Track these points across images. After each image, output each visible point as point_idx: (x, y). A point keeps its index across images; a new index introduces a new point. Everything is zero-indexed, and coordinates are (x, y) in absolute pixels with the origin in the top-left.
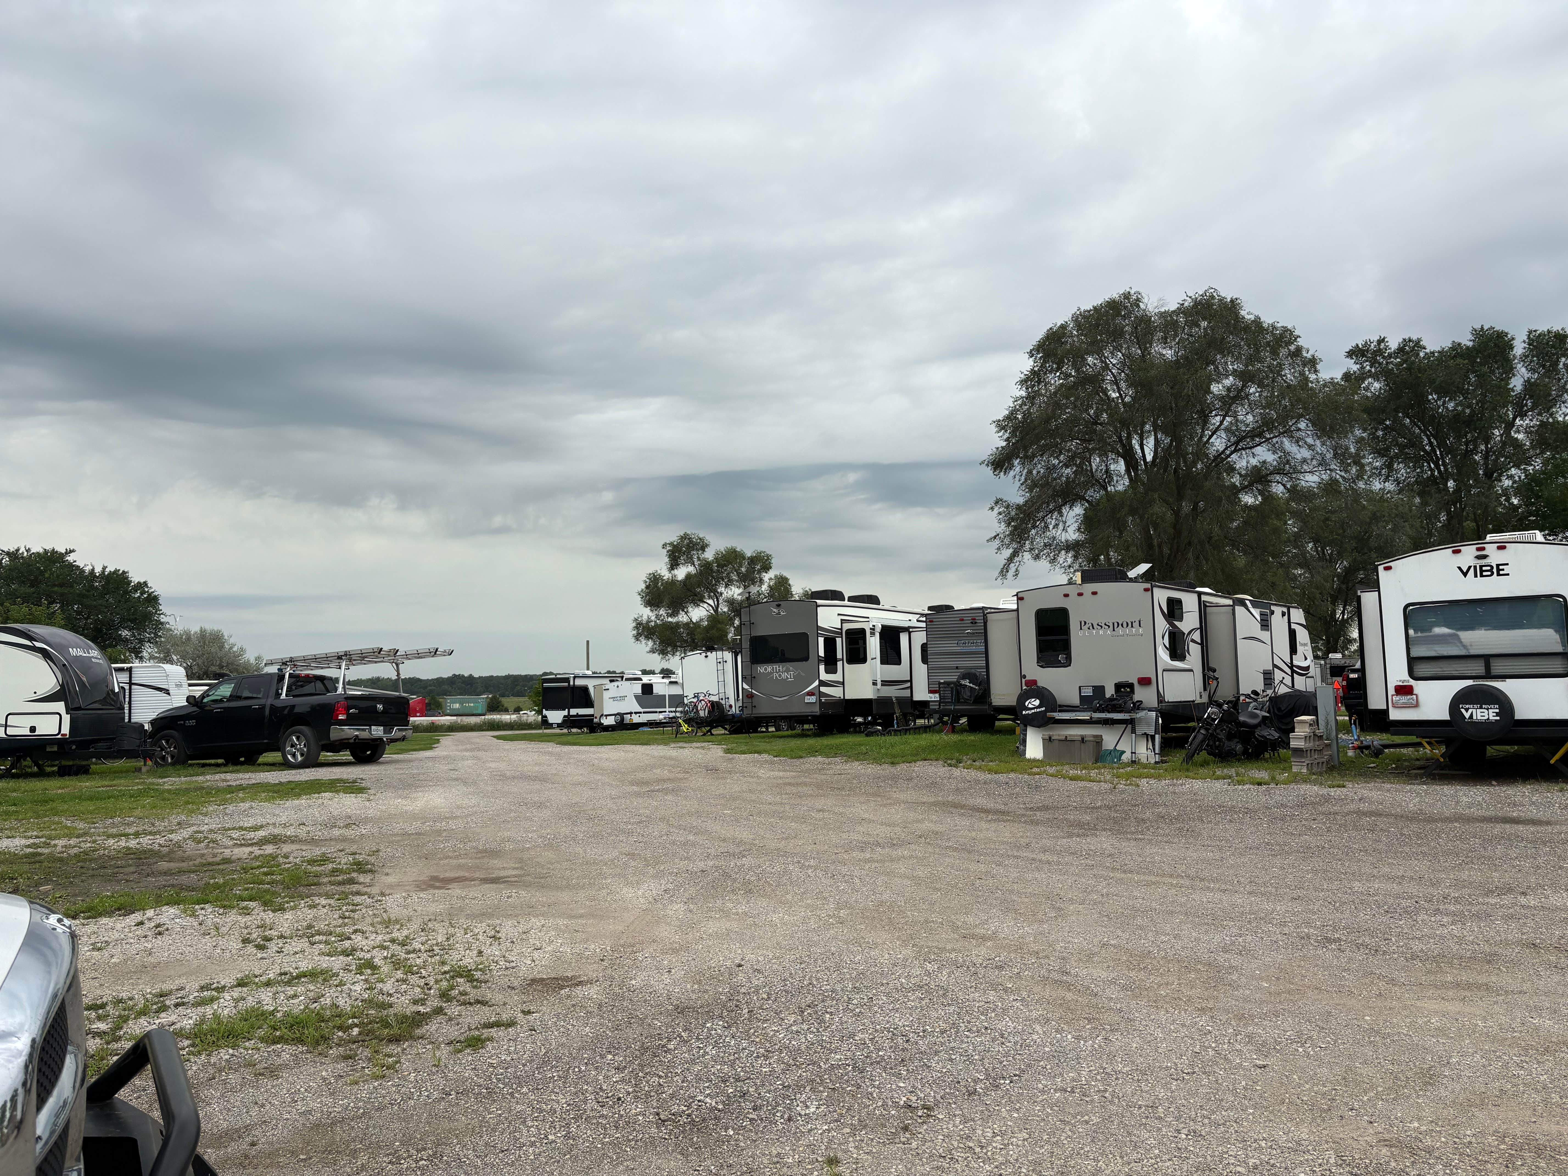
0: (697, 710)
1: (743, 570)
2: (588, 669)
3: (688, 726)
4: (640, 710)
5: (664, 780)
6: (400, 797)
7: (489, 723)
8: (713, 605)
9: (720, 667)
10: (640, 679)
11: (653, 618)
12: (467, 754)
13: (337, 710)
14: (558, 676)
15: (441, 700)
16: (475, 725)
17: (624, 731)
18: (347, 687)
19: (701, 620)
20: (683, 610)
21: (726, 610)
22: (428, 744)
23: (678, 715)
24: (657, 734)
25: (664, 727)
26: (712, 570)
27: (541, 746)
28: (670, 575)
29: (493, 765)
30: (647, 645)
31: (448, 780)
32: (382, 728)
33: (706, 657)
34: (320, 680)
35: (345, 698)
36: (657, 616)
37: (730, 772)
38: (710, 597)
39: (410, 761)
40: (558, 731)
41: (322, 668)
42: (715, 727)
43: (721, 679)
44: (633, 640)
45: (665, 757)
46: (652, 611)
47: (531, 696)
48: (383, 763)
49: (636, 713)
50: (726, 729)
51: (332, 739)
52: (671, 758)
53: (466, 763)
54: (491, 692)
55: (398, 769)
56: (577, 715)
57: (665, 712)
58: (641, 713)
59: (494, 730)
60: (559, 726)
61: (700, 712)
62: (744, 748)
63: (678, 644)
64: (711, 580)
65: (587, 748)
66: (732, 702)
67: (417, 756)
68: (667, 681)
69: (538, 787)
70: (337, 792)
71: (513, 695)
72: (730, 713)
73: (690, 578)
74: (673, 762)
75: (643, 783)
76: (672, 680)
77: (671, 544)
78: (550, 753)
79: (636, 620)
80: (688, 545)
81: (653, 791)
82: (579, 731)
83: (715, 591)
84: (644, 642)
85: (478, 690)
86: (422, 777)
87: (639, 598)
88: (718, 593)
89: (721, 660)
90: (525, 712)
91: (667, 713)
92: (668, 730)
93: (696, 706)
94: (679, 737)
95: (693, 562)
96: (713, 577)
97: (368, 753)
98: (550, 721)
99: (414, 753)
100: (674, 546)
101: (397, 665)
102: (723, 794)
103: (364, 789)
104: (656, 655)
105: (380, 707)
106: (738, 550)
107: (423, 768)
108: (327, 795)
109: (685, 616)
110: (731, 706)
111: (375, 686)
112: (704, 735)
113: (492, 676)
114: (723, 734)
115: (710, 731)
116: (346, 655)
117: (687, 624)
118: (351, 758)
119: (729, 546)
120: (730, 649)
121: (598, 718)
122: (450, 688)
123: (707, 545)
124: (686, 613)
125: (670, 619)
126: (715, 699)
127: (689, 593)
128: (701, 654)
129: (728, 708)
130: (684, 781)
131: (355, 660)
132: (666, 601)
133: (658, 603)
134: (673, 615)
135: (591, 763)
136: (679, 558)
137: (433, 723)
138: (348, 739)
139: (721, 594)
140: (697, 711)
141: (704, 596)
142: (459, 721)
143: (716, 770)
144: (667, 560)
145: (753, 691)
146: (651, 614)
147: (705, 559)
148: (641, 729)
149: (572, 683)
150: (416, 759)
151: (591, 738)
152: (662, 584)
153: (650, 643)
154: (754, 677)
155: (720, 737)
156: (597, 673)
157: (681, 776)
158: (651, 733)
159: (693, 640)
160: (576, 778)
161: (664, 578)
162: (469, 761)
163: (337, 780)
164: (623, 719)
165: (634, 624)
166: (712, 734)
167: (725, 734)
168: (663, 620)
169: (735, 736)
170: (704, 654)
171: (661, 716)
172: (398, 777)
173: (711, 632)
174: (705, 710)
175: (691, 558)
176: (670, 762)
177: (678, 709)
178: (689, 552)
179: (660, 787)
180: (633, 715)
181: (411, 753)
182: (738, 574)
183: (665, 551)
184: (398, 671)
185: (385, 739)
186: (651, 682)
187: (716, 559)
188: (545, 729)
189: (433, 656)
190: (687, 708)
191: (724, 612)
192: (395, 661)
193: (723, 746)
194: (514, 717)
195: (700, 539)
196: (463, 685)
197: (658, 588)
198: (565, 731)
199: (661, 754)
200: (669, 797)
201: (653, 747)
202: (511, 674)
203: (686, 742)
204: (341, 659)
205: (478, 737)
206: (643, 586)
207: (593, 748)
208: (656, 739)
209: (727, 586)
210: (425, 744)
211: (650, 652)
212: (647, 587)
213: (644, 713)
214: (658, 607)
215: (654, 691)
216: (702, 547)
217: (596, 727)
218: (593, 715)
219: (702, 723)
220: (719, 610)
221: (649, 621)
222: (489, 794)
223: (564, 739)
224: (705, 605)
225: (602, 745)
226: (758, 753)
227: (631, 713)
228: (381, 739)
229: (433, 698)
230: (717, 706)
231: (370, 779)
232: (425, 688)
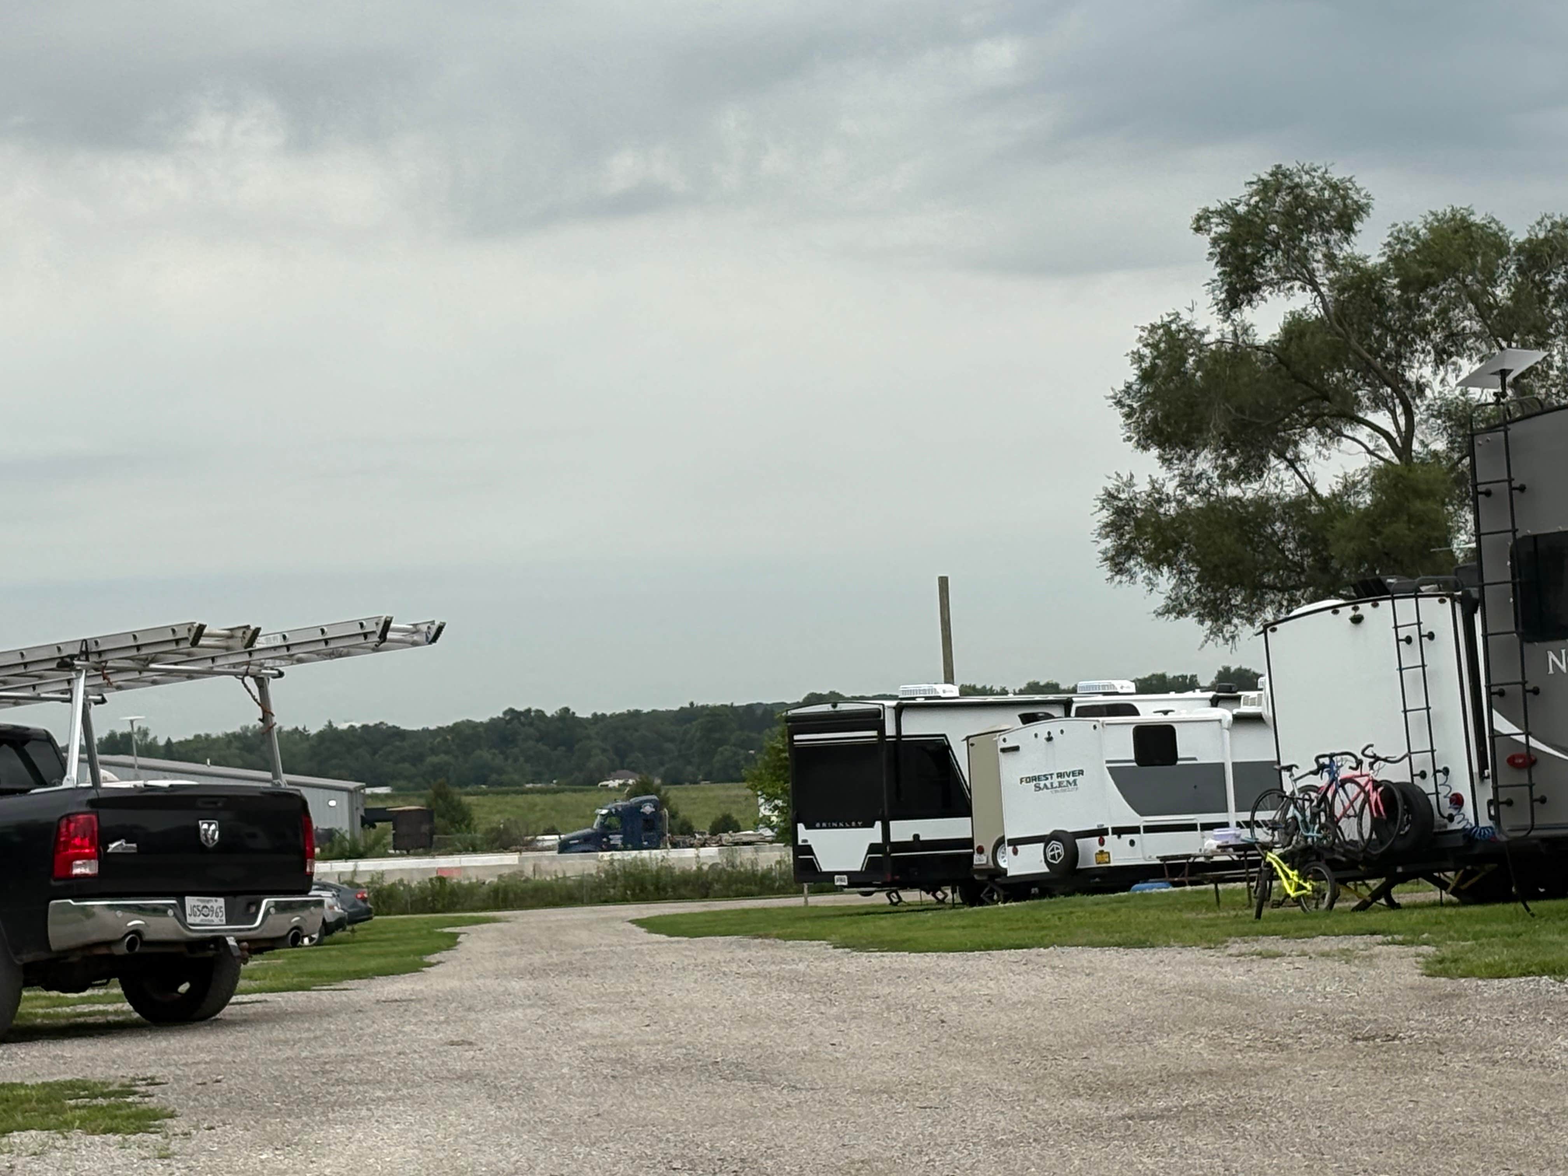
0: (1331, 815)
1: (1501, 293)
2: (949, 678)
3: (1303, 876)
4: (1131, 818)
5: (1189, 1078)
6: (270, 1142)
8: (1391, 429)
9: (1410, 655)
10: (1131, 710)
11: (1171, 488)
12: (516, 985)
13: (67, 844)
14: (843, 707)
15: (467, 800)
17: (1078, 898)
19: (1350, 487)
20: (1281, 455)
21: (1440, 445)
22: (412, 952)
23: (1262, 835)
24: (1193, 906)
26: (1380, 300)
27: (780, 953)
28: (1228, 328)
29: (593, 1025)
30: (1155, 586)
31: (438, 1080)
33: (1357, 620)
34: (11, 743)
35: (92, 803)
36: (1188, 482)
37: (1439, 1046)
38: (1379, 403)
39: (324, 1013)
40: (854, 899)
42: (1403, 879)
43: (1416, 701)
44: (1106, 571)
45: (1199, 991)
46: (1166, 461)
48: (231, 1023)
49: (1119, 831)
50: (1442, 885)
51: (55, 946)
52: (1224, 996)
53: (506, 1017)
54: (634, 770)
55: (278, 1042)
56: (917, 843)
57: (1225, 825)
58: (1135, 830)
59: (645, 900)
60: (856, 880)
61: (1343, 823)
62: (1499, 954)
64: (1381, 340)
65: (928, 960)
66: (1461, 784)
67: (353, 995)
68: (1225, 713)
69: (740, 1101)
70: (63, 1127)
71: (710, 777)
72: (1455, 826)
73: (1302, 335)
74: (1229, 1010)
75: (1111, 1085)
77: (1227, 213)
78: (798, 981)
79: (1111, 497)
80: (1289, 211)
81: (1145, 1117)
82: (930, 897)
83: (1398, 382)
84: (1143, 576)
85: (591, 765)
86: (351, 1071)
87: (1117, 416)
88: (1408, 384)
89: (1413, 632)
90: (745, 834)
91: (1232, 830)
92: (1232, 892)
93: (1325, 803)
94: (1271, 919)
95: (1312, 273)
96: (1387, 328)
97: (184, 988)
98: (825, 866)
99: (356, 983)
100: (1238, 221)
101: (261, 683)
102: (1402, 1128)
103: (155, 1115)
104: (1190, 621)
105: (210, 829)
106: (1477, 219)
107: (359, 1038)
108: (30, 1138)
109: (1288, 475)
110: (1457, 801)
112: (1364, 906)
113: (637, 713)
114: (1434, 905)
115: (1384, 892)
116: (85, 654)
117: (1298, 506)
118: (127, 1006)
119: (1443, 208)
120: (1445, 591)
121: (989, 851)
122: (499, 761)
123: (1360, 210)
124: (1293, 464)
125: (1232, 491)
126: (1397, 774)
127: (1300, 391)
128: (1335, 609)
129: (1447, 808)
130: (1264, 1079)
131: (119, 670)
132: (1217, 421)
133: (1190, 430)
134: (1243, 473)
135: (934, 1016)
136: (1258, 262)
137: (441, 880)
138: (108, 944)
139: (1421, 389)
140: (1333, 820)
141: (1357, 401)
142: (529, 871)
143: (1390, 1038)
144: (1213, 271)
145: (1534, 743)
146: (1161, 473)
147: (1353, 263)
148: (1140, 888)
149: (890, 730)
150: (344, 1008)
151: (958, 922)
152: (1199, 363)
153: (1166, 581)
154: (1536, 691)
155: (1416, 915)
156: (991, 692)
157: (1260, 1057)
158: (1168, 903)
159: (1323, 564)
160: (876, 1067)
161: (1207, 339)
162: (519, 1013)
163: (71, 1085)
164: (1073, 854)
165: (1106, 516)
166: (1393, 905)
167: (1441, 904)
168: (1207, 493)
169: (1476, 909)
170: (1347, 612)
171: (1210, 842)
172: (274, 1071)
174: (1359, 816)
175: (1303, 261)
176: (1219, 1011)
177: (1260, 816)
178: (1295, 239)
179: (1173, 1101)
180: (1110, 839)
181: (346, 984)
182: (1483, 311)
183: (1205, 240)
184: (264, 703)
185: (231, 941)
186: (1170, 717)
187: (1395, 259)
189: (376, 649)
190: (1292, 812)
191: (1435, 454)
192: (253, 669)
193: (1425, 949)
194: (710, 854)
195: (1334, 187)
196: (541, 747)
197: (1187, 379)
198: (880, 898)
199: (1190, 979)
200: (1204, 1140)
201: (1162, 954)
202: (699, 703)
203: (1285, 935)
204: (71, 667)
205: (587, 926)
206: (1131, 374)
207: (950, 961)
208: (1186, 925)
209: (1442, 357)
210: (400, 954)
211: (1167, 610)
212: (1146, 376)
213: (1149, 829)
214: (1189, 445)
215: (1183, 751)
216: (1341, 216)
217: (982, 884)
218: (968, 843)
219: (1352, 864)
220: (1416, 446)
221: (1158, 497)
222: (570, 1130)
223: (868, 927)
224: (1363, 433)
225: (988, 948)
226: (1552, 972)
227: (1101, 833)
228: (219, 941)
229: (441, 794)
230: (1406, 800)
231: (177, 1079)
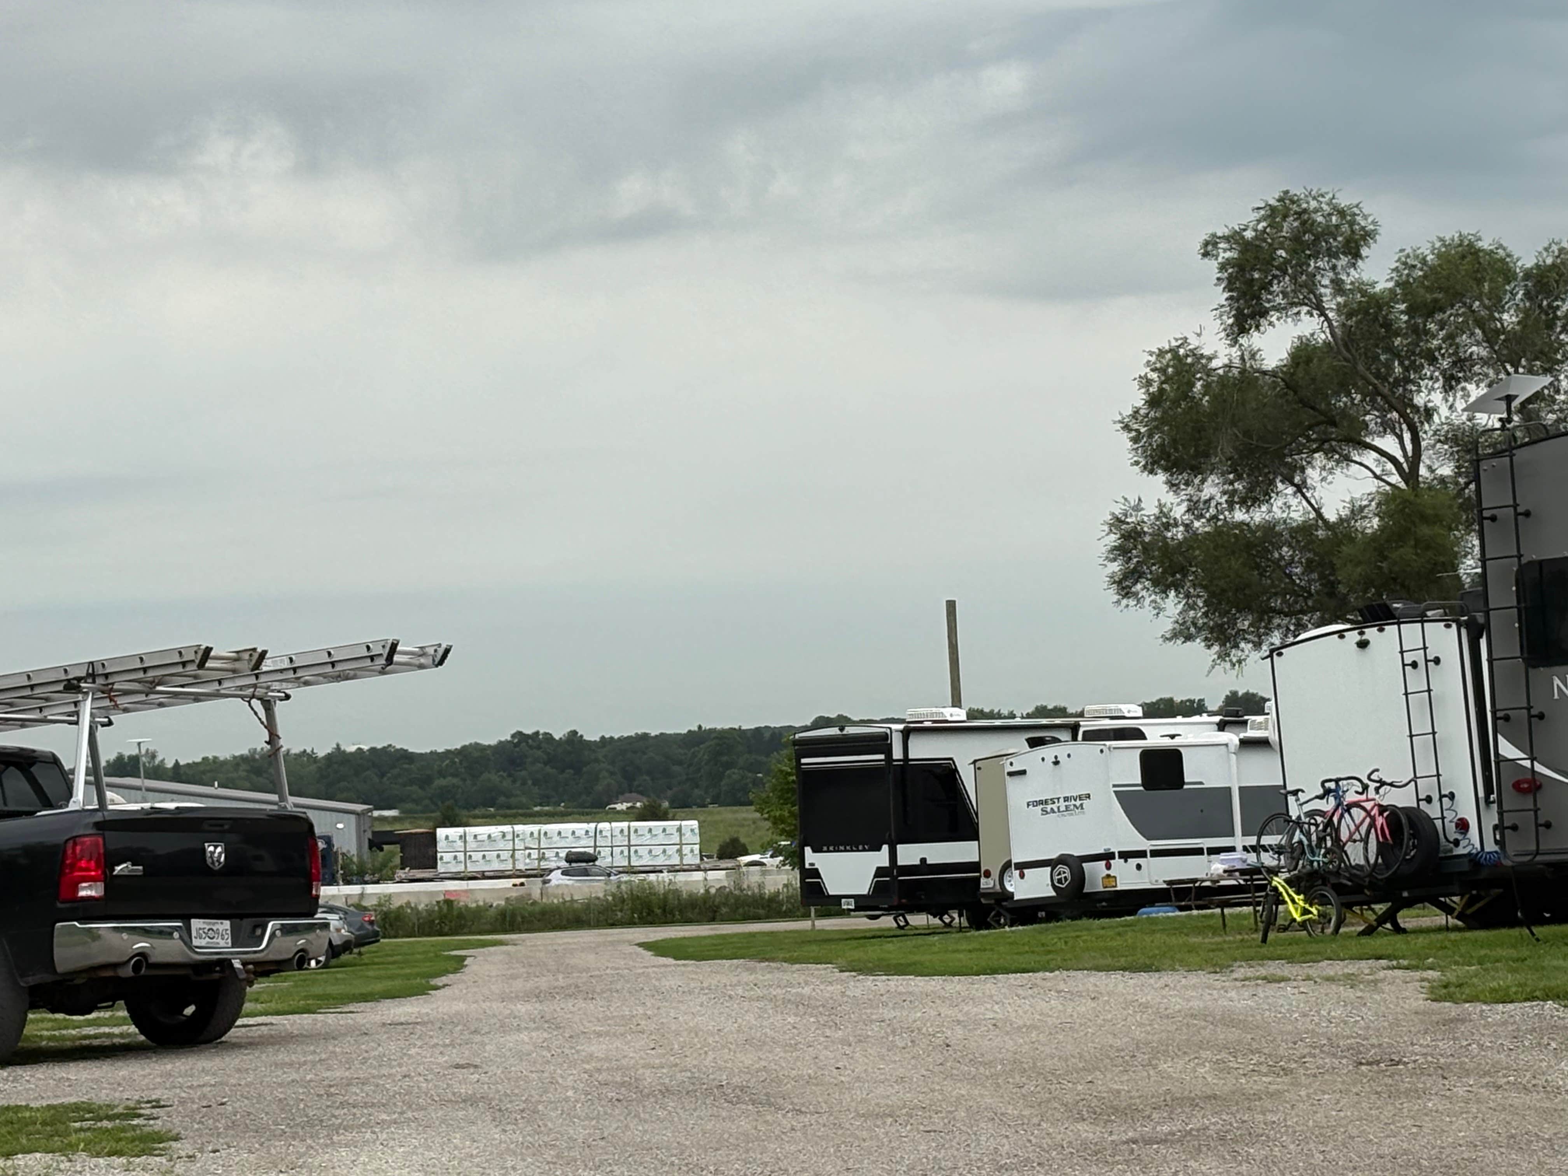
0: (1337, 840)
1: (1509, 318)
2: (956, 702)
3: (1309, 900)
4: (1137, 842)
5: (1193, 1102)
6: (273, 1165)
7: (634, 898)
8: (1399, 455)
9: (1416, 681)
10: (1137, 734)
11: (1179, 512)
12: (522, 1008)
13: (73, 867)
14: (850, 730)
16: (588, 906)
17: (1085, 922)
18: (106, 780)
19: (1357, 512)
20: (1288, 481)
21: (1446, 470)
22: (419, 975)
23: (1268, 859)
24: (1199, 930)
25: (1223, 905)
26: (1387, 325)
27: (786, 977)
28: (1235, 352)
29: (598, 1048)
30: (1159, 610)
31: (444, 1102)
32: (227, 924)
33: (1363, 645)
34: (18, 766)
35: (98, 825)
36: (1195, 508)
37: (1443, 1072)
38: (1387, 427)
39: (329, 1036)
40: (860, 923)
41: (23, 724)
42: (1409, 904)
43: (1422, 725)
44: (1112, 595)
45: (1205, 1015)
46: (1173, 486)
47: (766, 802)
49: (1126, 855)
50: (1448, 910)
51: (60, 969)
52: (1229, 1020)
53: (511, 1040)
55: (283, 1065)
56: (924, 866)
57: (1232, 849)
58: (1141, 854)
59: (652, 923)
60: (863, 904)
61: (1349, 848)
62: (1505, 979)
63: (1277, 603)
64: (1389, 367)
66: (1467, 809)
67: (359, 1018)
68: (1231, 738)
69: (745, 1125)
70: (68, 1150)
71: (718, 801)
72: (1460, 851)
73: (1309, 361)
74: (1234, 1034)
75: (1116, 1110)
76: (1251, 733)
77: (1234, 238)
78: (801, 1004)
79: (1118, 522)
80: (1296, 239)
81: (1149, 1142)
82: (937, 921)
83: (1405, 406)
84: (1149, 597)
85: (600, 788)
86: (357, 1094)
87: (1124, 442)
88: (1416, 408)
89: (1419, 656)
90: (756, 857)
91: (1238, 854)
92: (1239, 916)
93: (1331, 827)
94: (1277, 943)
95: (1319, 298)
96: (1395, 354)
97: (189, 1010)
98: (832, 890)
99: (362, 1006)
100: (1246, 246)
101: (268, 706)
102: (1406, 1152)
103: (160, 1138)
104: (1198, 645)
105: (216, 851)
106: (1485, 244)
107: (365, 1061)
109: (1294, 501)
110: (1463, 826)
111: (262, 780)
112: (1370, 931)
114: (1439, 929)
115: (1390, 916)
116: (92, 676)
117: (1305, 530)
118: (133, 1029)
119: (1450, 234)
121: (995, 874)
122: (507, 784)
123: (1367, 236)
124: (1300, 489)
125: (1240, 515)
126: (1403, 799)
127: (1308, 416)
128: (1341, 634)
129: (1452, 833)
130: (1268, 1104)
131: (126, 693)
132: (1225, 446)
133: (1197, 455)
134: (1249, 500)
136: (1266, 286)
137: (449, 902)
138: (115, 966)
139: (1429, 413)
140: (1339, 844)
141: (1366, 425)
142: (536, 894)
143: (1394, 1063)
144: (1221, 296)
145: (1538, 767)
146: (1169, 498)
147: (1360, 288)
148: (1145, 912)
149: (897, 753)
150: (351, 1030)
151: (964, 946)
152: (1207, 387)
153: (1173, 605)
154: (1541, 716)
155: (1421, 940)
156: (999, 716)
158: (1178, 928)
159: (1330, 588)
160: (880, 1090)
161: (1215, 364)
162: (524, 1036)
163: (76, 1108)
164: (1079, 878)
165: (1113, 539)
166: (1398, 930)
167: (1447, 929)
168: (1215, 518)
169: (1481, 934)
170: (1353, 637)
171: (1217, 866)
172: (279, 1093)
173: (1394, 555)
174: (1365, 840)
175: (1311, 286)
176: (1223, 1035)
177: (1266, 840)
178: (1302, 265)
179: (1177, 1125)
180: (1117, 863)
182: (1491, 337)
183: (1213, 265)
184: (270, 725)
185: (237, 964)
186: (1177, 741)
187: (1401, 283)
188: (821, 915)
189: (383, 672)
190: (1298, 836)
191: (1442, 480)
192: (260, 692)
193: (1430, 974)
194: (718, 877)
195: (1342, 213)
196: (548, 769)
197: (1195, 403)
198: (887, 922)
199: (1196, 1004)
201: (1167, 978)
202: (706, 726)
203: (1291, 959)
204: (77, 689)
205: (594, 949)
206: (1139, 398)
207: (956, 985)
208: (1192, 949)
209: (1450, 383)
210: (408, 977)
211: (1175, 635)
212: (1153, 401)
213: (1156, 853)
214: (1196, 470)
215: (1188, 776)
216: (1348, 241)
217: (990, 908)
218: (975, 867)
219: (1358, 889)
220: (1423, 471)
221: (1165, 522)
222: (575, 1153)
223: (874, 951)
224: (1369, 458)
226: (1557, 997)
227: (1107, 857)
228: (225, 964)
230: (1412, 824)
231: (182, 1102)
232: (425, 781)
